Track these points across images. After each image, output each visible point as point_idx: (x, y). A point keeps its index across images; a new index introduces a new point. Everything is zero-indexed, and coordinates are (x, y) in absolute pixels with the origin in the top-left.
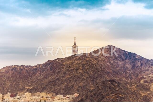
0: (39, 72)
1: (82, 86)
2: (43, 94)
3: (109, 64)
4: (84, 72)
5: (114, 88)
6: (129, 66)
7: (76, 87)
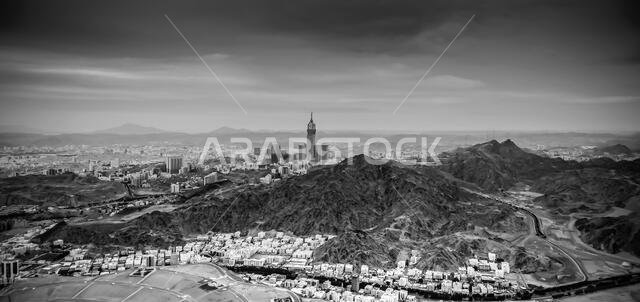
0: (271, 199)
2: (280, 234)
6: (381, 189)
7: (317, 225)
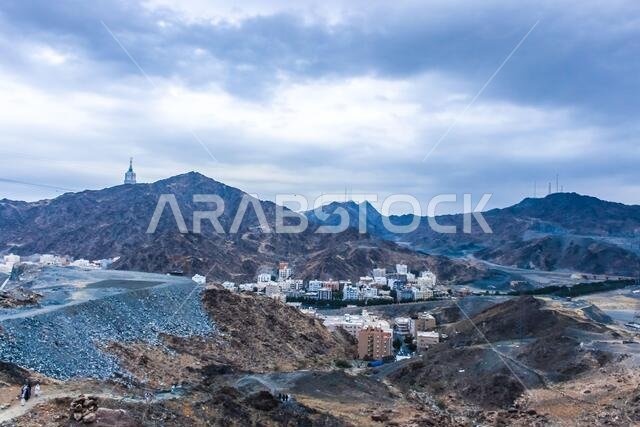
1: (132, 243)
3: (189, 206)
4: (139, 218)
5: (190, 246)
